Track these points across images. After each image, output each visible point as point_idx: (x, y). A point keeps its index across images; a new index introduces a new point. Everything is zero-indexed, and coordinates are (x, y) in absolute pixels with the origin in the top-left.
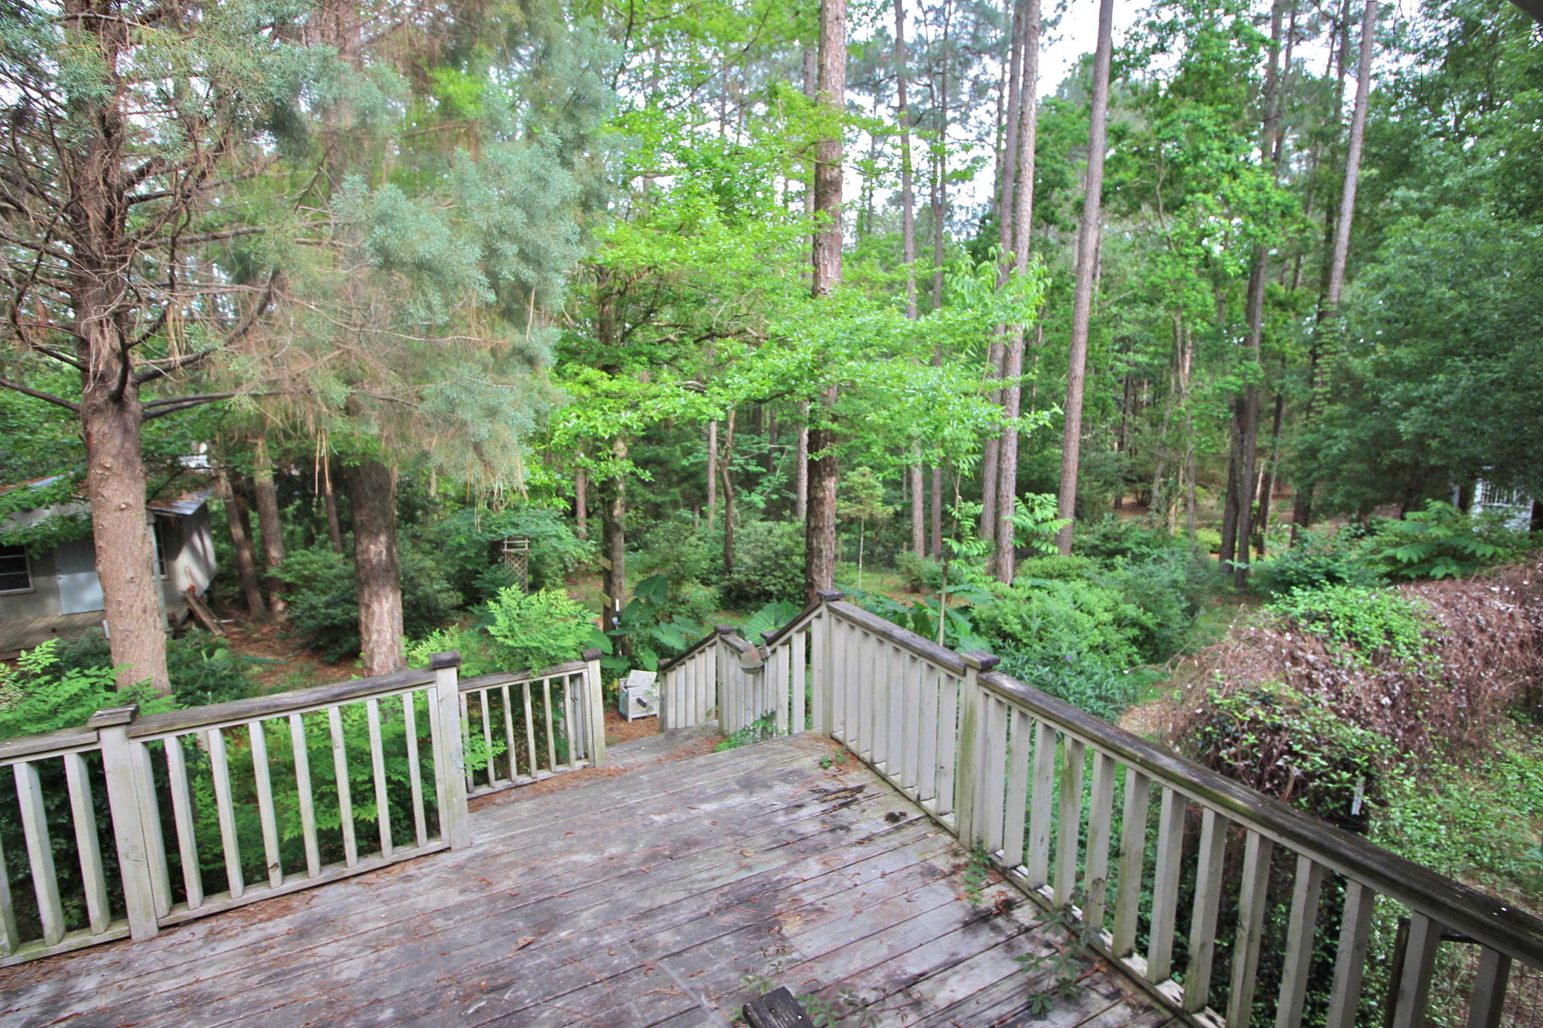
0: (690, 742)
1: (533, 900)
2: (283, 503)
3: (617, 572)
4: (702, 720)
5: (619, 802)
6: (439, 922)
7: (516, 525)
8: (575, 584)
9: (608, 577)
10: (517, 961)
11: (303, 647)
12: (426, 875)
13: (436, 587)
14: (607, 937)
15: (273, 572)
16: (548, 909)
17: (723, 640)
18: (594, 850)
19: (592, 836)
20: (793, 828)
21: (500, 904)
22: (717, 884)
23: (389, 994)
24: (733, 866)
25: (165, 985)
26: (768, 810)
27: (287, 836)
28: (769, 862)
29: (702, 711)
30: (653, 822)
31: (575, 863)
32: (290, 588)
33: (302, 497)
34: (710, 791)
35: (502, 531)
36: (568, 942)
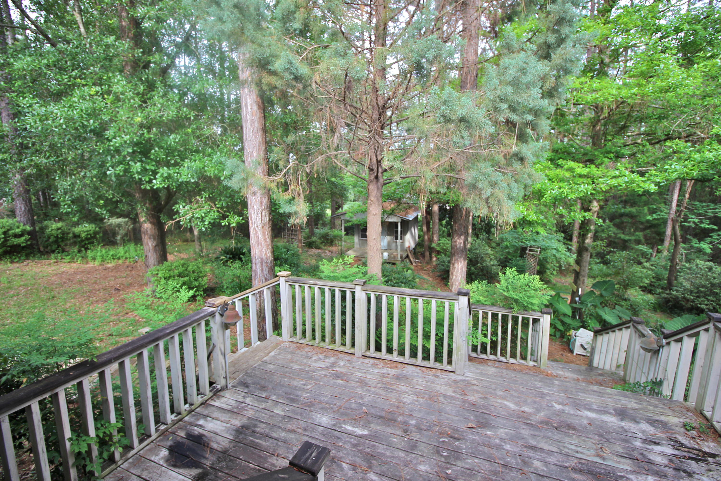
0: (601, 378)
1: (481, 411)
2: (441, 220)
3: (582, 273)
4: (613, 369)
5: (538, 388)
6: (441, 399)
7: (535, 241)
8: (565, 276)
9: (577, 275)
10: (465, 432)
11: (439, 276)
12: (443, 378)
13: (492, 263)
14: (509, 446)
15: (434, 245)
16: (486, 418)
17: (634, 327)
18: (516, 404)
19: (518, 397)
20: (645, 453)
21: (467, 405)
22: (579, 455)
23: (416, 415)
24: (593, 452)
25: (358, 374)
26: (630, 434)
27: (401, 341)
28: (619, 463)
29: (614, 364)
30: (552, 406)
31: (506, 405)
32: (438, 253)
33: (449, 218)
34: (594, 407)
35: (527, 243)
36: (490, 437)
